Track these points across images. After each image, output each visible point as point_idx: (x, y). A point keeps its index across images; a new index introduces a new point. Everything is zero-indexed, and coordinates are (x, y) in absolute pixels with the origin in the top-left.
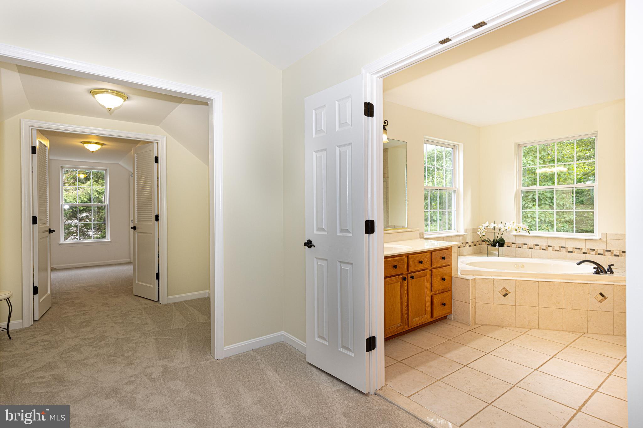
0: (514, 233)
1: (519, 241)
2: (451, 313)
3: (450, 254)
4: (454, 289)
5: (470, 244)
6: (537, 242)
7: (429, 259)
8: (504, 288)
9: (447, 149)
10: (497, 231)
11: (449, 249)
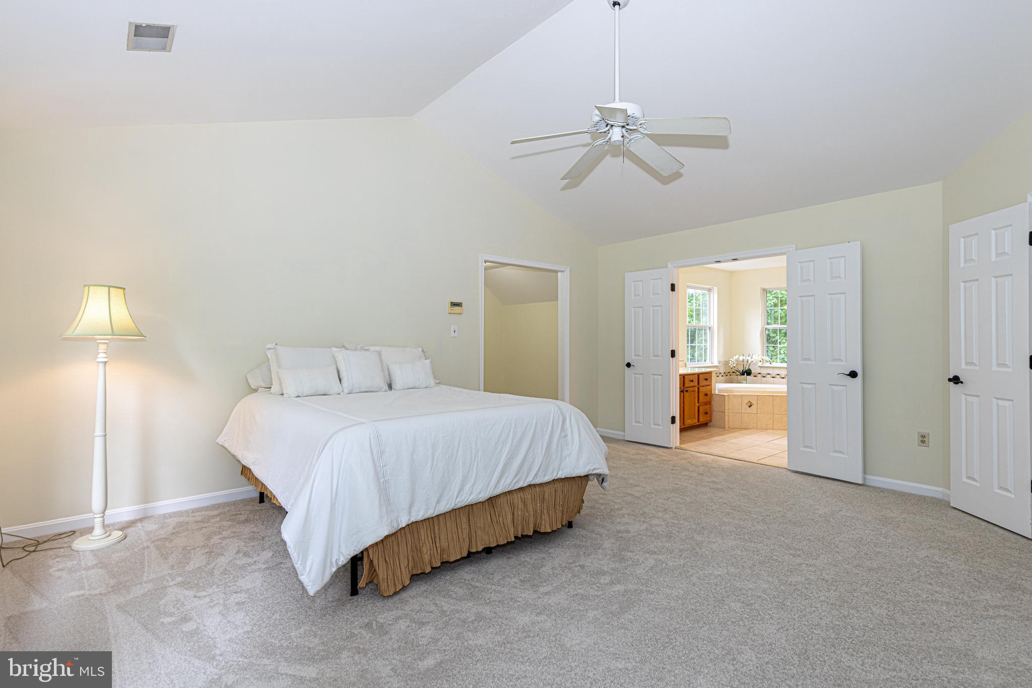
0: (760, 364)
1: (764, 372)
2: (711, 421)
3: (711, 377)
4: (713, 403)
5: (723, 374)
6: (777, 372)
7: (697, 380)
8: (749, 401)
9: (704, 291)
10: (745, 363)
11: (710, 373)
